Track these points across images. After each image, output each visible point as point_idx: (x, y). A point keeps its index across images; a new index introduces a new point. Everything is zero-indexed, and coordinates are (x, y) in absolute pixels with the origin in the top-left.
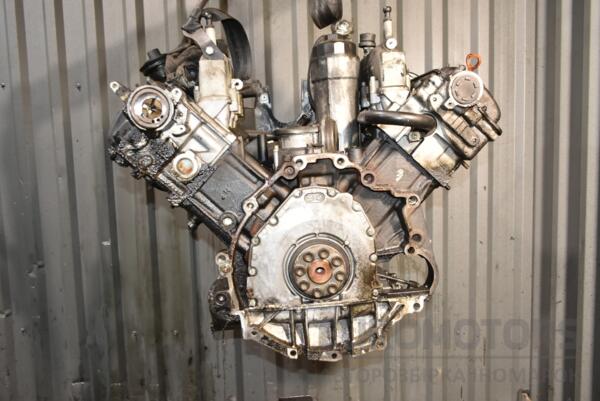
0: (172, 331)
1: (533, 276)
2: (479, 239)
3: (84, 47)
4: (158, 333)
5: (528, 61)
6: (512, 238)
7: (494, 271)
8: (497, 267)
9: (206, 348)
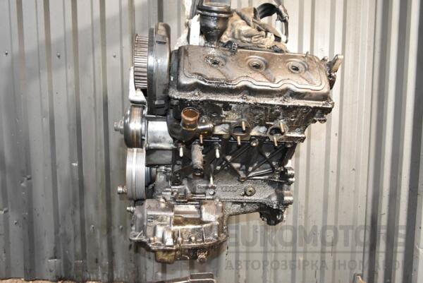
6: (354, 169)
8: (343, 189)
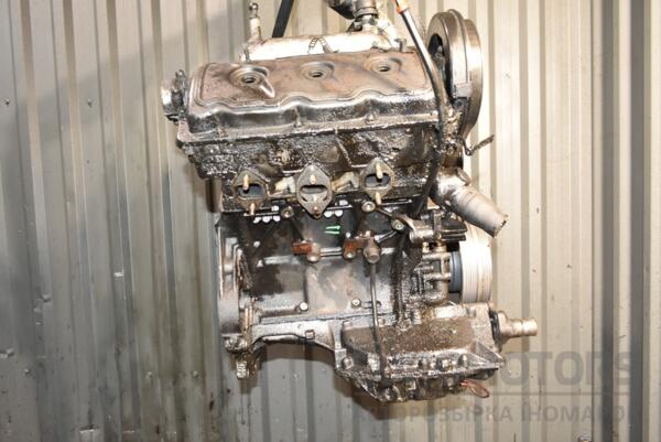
0: (192, 373)
1: (593, 309)
2: (531, 267)
3: (95, 60)
4: (176, 375)
5: (584, 69)
7: (549, 301)
9: (229, 391)
